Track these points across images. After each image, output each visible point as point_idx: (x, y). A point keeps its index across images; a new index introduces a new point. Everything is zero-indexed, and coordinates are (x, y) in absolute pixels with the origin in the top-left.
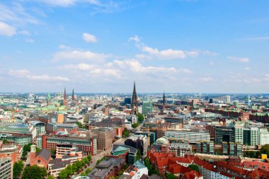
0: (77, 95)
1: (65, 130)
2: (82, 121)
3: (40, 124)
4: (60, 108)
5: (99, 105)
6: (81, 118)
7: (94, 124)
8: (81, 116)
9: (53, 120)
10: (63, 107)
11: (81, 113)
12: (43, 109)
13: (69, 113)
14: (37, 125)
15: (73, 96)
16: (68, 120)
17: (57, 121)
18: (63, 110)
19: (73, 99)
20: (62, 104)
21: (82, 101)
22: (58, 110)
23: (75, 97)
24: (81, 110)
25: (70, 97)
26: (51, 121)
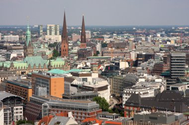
0: (92, 31)
1: (70, 114)
2: (106, 95)
3: (12, 98)
4: (54, 63)
5: (147, 57)
6: (105, 88)
7: (136, 102)
8: (104, 83)
9: (42, 90)
10: (59, 61)
11: (103, 75)
12: (17, 64)
13: (76, 75)
14: (5, 101)
15: (83, 34)
16: (73, 90)
17: (49, 92)
18: (62, 68)
19: (83, 40)
20: (56, 54)
21: (104, 45)
22: (49, 67)
23: (88, 35)
24: (103, 67)
25: (76, 37)
26: (35, 92)
